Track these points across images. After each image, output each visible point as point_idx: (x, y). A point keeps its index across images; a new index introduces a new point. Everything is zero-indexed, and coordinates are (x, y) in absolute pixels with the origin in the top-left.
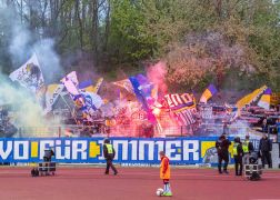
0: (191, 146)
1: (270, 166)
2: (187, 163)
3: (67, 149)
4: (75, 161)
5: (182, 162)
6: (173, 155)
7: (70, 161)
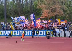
0: (44, 32)
1: (60, 36)
2: (43, 36)
3: (18, 33)
4: (20, 35)
5: (42, 35)
6: (40, 34)
7: (19, 35)
